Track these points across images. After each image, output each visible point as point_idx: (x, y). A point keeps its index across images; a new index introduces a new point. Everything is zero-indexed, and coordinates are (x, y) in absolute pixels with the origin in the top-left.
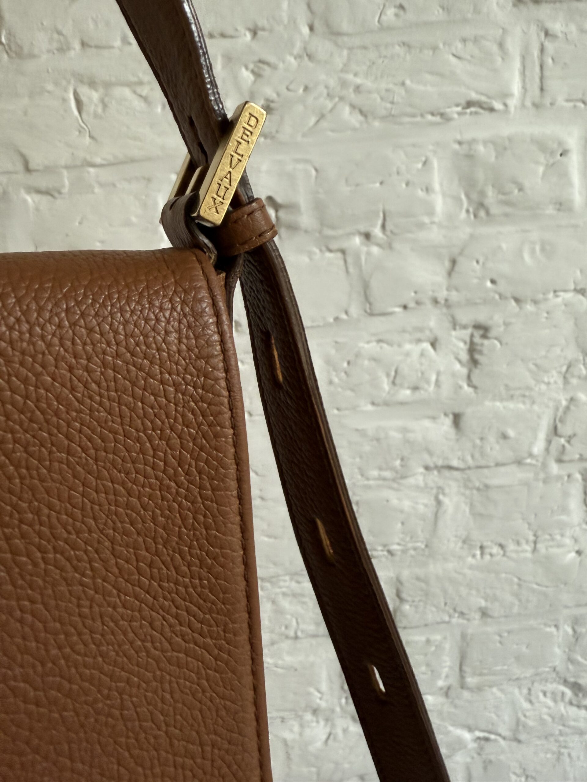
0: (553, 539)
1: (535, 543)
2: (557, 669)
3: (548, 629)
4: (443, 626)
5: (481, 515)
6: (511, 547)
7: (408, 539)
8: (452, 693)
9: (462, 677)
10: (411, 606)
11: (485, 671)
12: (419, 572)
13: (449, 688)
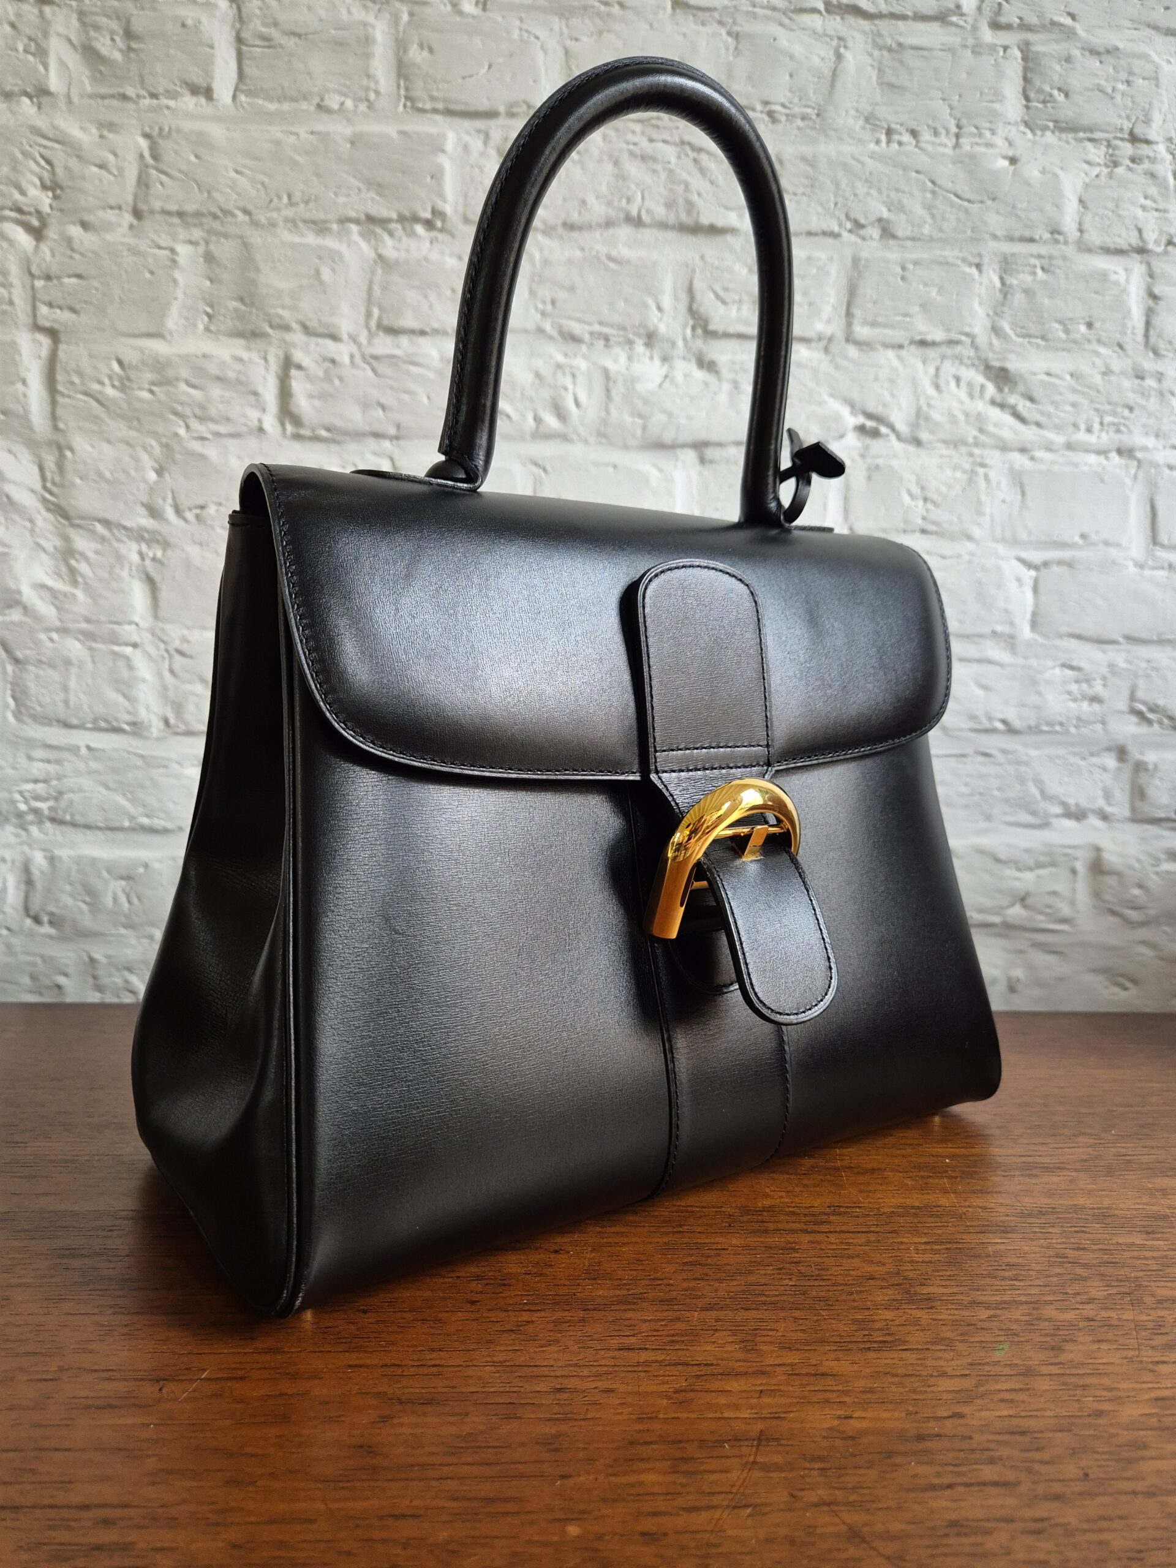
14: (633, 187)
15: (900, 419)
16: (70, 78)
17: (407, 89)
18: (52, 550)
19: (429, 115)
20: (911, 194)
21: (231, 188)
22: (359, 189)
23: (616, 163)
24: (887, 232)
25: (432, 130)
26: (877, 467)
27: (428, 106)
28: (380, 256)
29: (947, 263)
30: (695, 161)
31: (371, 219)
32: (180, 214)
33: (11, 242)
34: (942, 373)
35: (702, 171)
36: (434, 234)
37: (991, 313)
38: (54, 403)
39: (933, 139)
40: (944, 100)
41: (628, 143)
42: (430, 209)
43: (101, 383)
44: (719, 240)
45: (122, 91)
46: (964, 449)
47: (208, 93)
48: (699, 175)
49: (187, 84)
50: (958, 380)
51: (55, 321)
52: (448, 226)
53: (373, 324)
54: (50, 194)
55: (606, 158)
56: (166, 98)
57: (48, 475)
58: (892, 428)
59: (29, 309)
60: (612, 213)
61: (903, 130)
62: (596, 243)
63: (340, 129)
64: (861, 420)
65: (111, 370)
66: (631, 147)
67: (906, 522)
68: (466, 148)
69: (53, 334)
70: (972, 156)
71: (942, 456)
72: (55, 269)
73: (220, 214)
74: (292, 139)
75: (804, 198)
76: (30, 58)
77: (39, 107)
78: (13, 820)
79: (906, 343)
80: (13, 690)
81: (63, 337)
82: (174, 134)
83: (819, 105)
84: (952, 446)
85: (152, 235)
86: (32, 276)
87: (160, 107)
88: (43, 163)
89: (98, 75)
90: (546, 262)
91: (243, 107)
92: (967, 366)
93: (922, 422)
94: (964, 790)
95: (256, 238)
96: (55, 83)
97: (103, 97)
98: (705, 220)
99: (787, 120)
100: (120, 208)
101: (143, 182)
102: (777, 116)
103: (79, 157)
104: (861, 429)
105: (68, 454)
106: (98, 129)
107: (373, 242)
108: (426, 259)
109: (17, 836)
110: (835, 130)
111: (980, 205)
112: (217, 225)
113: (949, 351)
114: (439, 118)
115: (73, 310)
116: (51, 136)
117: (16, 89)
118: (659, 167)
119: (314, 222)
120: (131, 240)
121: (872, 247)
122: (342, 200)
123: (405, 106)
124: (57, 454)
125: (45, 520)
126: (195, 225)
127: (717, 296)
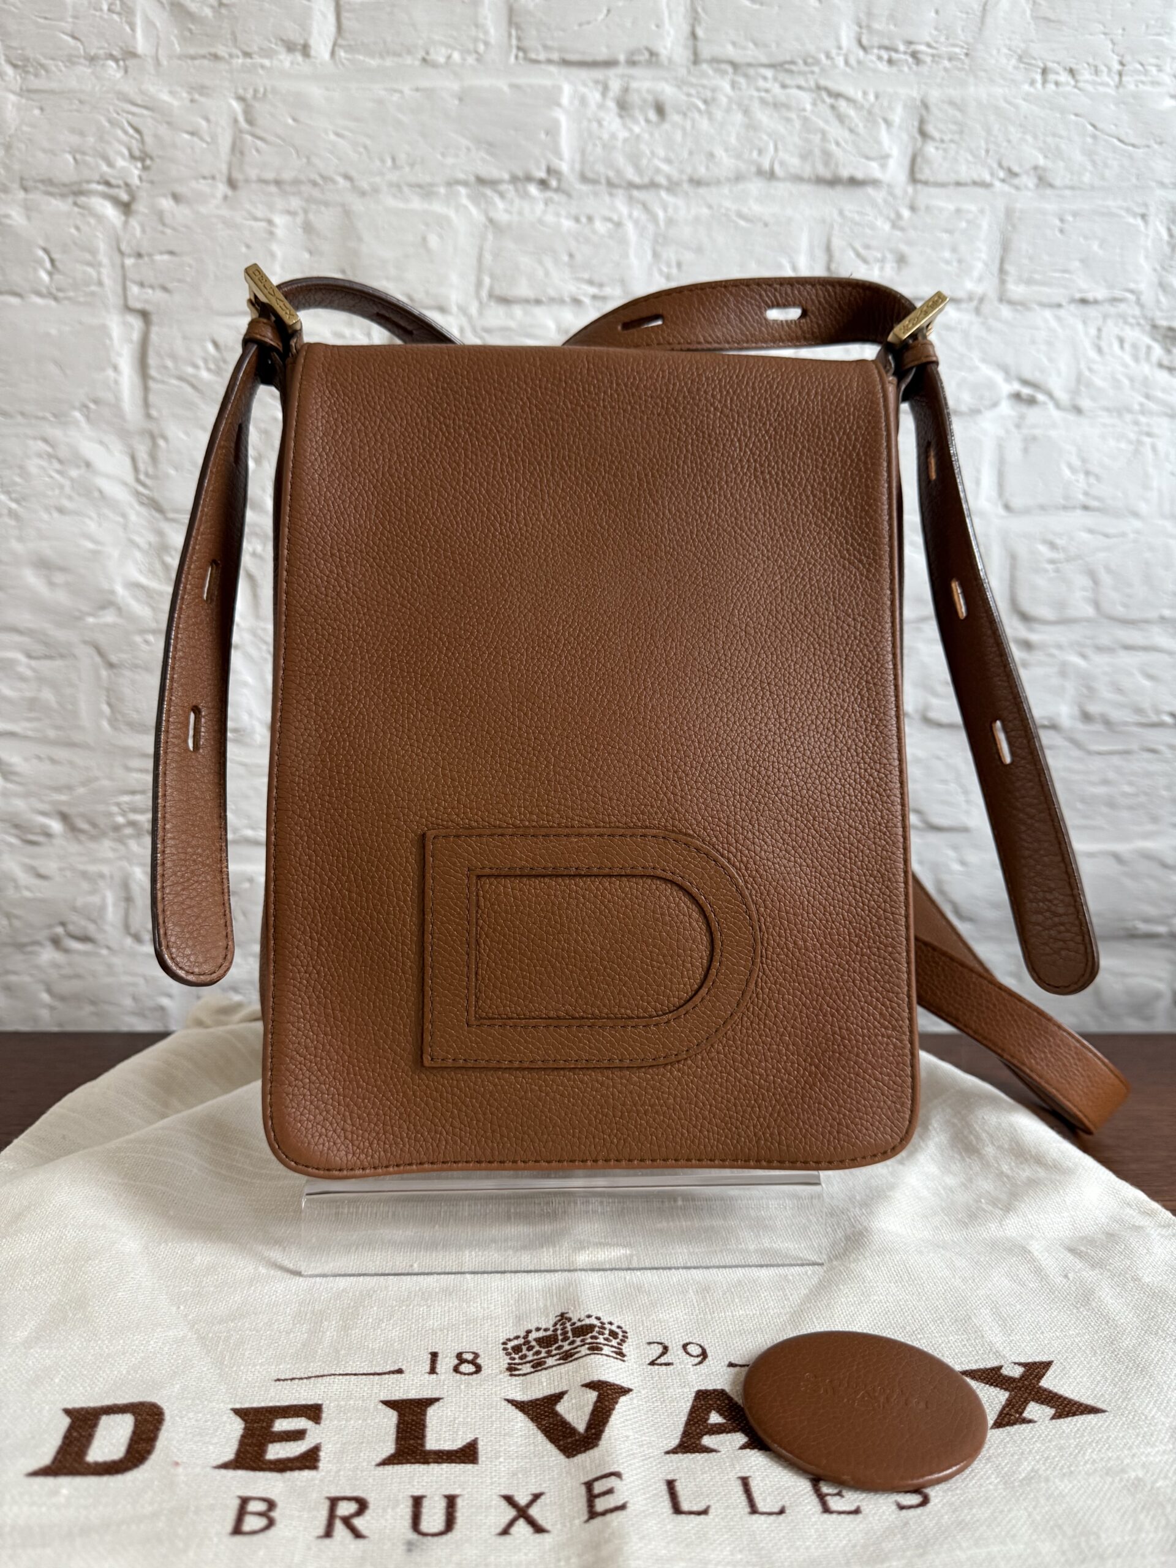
0: (1146, 73)
1: (1120, 74)
2: (1144, 298)
3: (1131, 220)
4: (980, 191)
5: (1047, 20)
6: (1086, 75)
7: (942, 39)
8: (986, 308)
9: (1003, 282)
10: (937, 148)
11: (1037, 276)
12: (954, 93)
13: (981, 300)
14: (765, 137)
15: (1058, 385)
16: (158, 37)
17: (519, 39)
18: (145, 546)
19: (543, 66)
20: (1070, 140)
21: (332, 153)
22: (468, 149)
23: (746, 112)
24: (1043, 181)
25: (548, 82)
26: (1034, 438)
27: (542, 56)
28: (491, 220)
29: (1110, 214)
30: (833, 107)
31: (481, 181)
32: (278, 183)
33: (100, 218)
34: (1104, 334)
35: (841, 118)
36: (549, 194)
37: (1158, 268)
38: (146, 389)
39: (1094, 78)
40: (1105, 34)
41: (758, 90)
42: (544, 168)
43: (196, 367)
44: (859, 192)
45: (213, 50)
46: (1128, 417)
47: (305, 50)
48: (836, 123)
49: (282, 40)
50: (1121, 341)
51: (146, 301)
52: (564, 185)
53: (484, 294)
54: (139, 165)
55: (734, 107)
56: (261, 56)
57: (141, 466)
58: (1050, 395)
59: (119, 290)
60: (743, 166)
61: (1061, 70)
62: (724, 198)
63: (447, 85)
64: (1016, 387)
65: (206, 351)
66: (763, 94)
67: (1067, 497)
68: (583, 101)
69: (145, 315)
70: (1135, 96)
71: (1105, 425)
72: (145, 248)
73: (320, 181)
74: (396, 97)
75: (953, 146)
76: (115, 17)
77: (126, 71)
78: (111, 834)
79: (1064, 304)
80: (108, 697)
81: (155, 318)
82: (270, 96)
83: (967, 44)
84: (1115, 414)
85: (248, 206)
86: (121, 253)
87: (254, 66)
88: (131, 131)
89: (188, 34)
90: (670, 222)
91: (343, 64)
92: (1131, 325)
93: (1083, 389)
94: (1127, 789)
95: (358, 205)
96: (141, 45)
97: (193, 58)
98: (845, 173)
99: (933, 61)
100: (213, 178)
101: (237, 148)
102: (921, 56)
103: (169, 123)
104: (1017, 397)
105: (161, 443)
106: (189, 93)
107: (483, 205)
108: (540, 221)
109: (114, 850)
110: (985, 71)
111: (1146, 150)
112: (316, 193)
113: (1112, 310)
114: (553, 69)
115: (165, 289)
116: (139, 102)
117: (101, 52)
118: (793, 115)
119: (420, 186)
120: (225, 212)
121: (1027, 198)
122: (450, 161)
123: (517, 57)
124: (150, 444)
125: (138, 514)
126: (294, 194)
127: (858, 255)
